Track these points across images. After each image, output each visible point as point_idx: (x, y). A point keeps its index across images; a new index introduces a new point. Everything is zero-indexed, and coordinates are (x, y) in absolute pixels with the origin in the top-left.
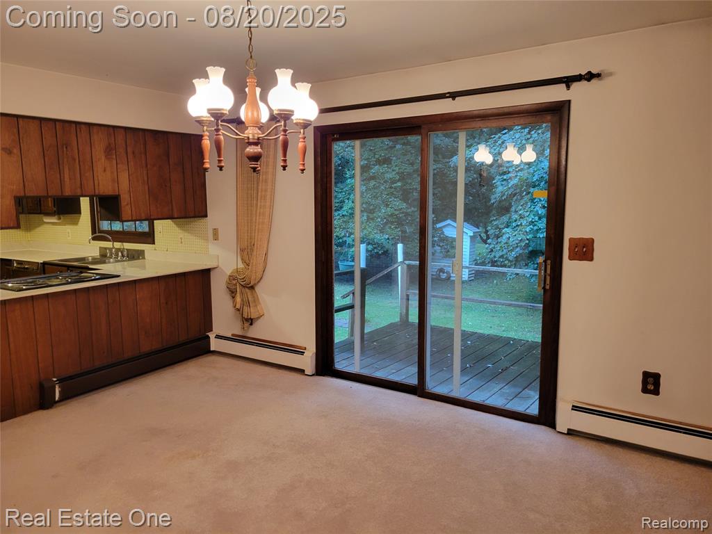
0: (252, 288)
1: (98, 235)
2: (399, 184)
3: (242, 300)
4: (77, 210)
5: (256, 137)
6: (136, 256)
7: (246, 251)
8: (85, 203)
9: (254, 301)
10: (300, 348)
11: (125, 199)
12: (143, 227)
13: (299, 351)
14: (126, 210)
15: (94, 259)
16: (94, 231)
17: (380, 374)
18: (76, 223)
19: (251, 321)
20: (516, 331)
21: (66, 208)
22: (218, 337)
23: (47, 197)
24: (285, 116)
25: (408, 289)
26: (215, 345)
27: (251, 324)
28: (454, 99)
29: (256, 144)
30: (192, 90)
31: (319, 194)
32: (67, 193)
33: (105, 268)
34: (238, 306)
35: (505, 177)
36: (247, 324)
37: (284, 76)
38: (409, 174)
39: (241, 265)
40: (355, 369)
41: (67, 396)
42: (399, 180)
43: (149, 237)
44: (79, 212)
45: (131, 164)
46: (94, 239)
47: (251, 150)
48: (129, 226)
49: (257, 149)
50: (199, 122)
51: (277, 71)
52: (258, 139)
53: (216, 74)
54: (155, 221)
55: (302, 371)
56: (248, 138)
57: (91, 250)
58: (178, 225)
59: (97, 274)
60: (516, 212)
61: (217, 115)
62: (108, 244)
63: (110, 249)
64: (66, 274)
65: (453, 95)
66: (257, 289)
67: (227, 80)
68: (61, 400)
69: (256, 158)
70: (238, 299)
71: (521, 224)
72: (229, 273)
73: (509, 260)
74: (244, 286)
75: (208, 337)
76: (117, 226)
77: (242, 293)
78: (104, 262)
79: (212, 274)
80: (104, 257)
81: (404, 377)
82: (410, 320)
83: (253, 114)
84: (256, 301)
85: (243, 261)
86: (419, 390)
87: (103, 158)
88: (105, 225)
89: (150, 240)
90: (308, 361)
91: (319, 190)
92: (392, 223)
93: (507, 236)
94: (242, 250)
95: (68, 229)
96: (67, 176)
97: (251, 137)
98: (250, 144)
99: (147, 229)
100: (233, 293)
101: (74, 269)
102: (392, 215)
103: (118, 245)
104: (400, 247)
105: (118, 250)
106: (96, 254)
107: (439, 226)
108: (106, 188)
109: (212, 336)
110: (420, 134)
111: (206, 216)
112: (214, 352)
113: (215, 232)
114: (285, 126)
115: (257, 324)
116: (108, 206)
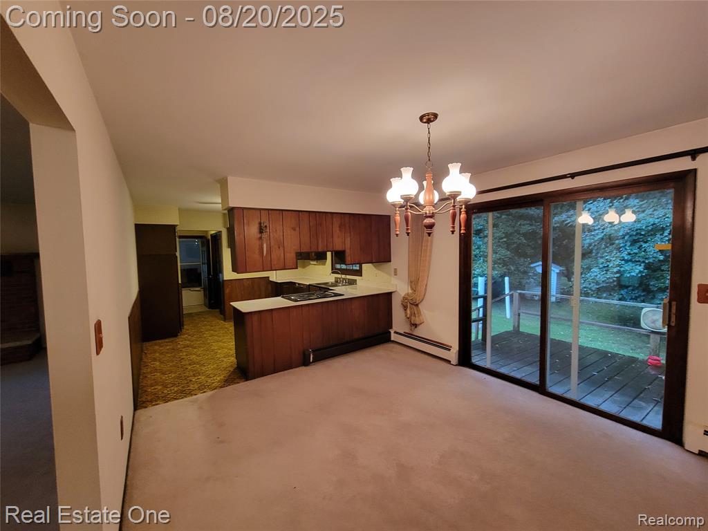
0: (417, 305)
1: (334, 271)
2: (505, 240)
3: (411, 313)
4: (325, 258)
5: (431, 212)
6: (352, 282)
7: (414, 282)
8: (329, 254)
9: (418, 313)
10: (447, 346)
11: (348, 252)
12: (357, 267)
13: (448, 348)
14: (348, 259)
15: (332, 283)
16: (332, 270)
17: (503, 370)
18: (324, 264)
19: (416, 326)
20: (602, 342)
21: (321, 257)
22: (395, 332)
23: (312, 252)
24: (454, 196)
25: (519, 309)
26: (393, 337)
27: (416, 327)
28: (573, 178)
29: (431, 217)
30: (389, 186)
31: (462, 248)
32: (320, 250)
33: (338, 290)
34: (408, 316)
35: (593, 233)
36: (413, 327)
37: (454, 169)
38: (511, 234)
39: (410, 291)
40: (487, 364)
41: (316, 360)
42: (505, 237)
43: (359, 273)
44: (326, 259)
45: (352, 233)
46: (332, 273)
47: (427, 221)
48: (350, 267)
49: (431, 220)
50: (394, 205)
51: (449, 165)
52: (433, 213)
53: (407, 172)
54: (363, 265)
55: (449, 362)
56: (426, 213)
57: (331, 278)
58: (375, 267)
59: (334, 293)
60: (602, 257)
61: (407, 199)
62: (339, 276)
63: (340, 278)
64: (318, 293)
65: (573, 176)
66: (419, 306)
67: (414, 176)
68: (313, 362)
69: (431, 226)
70: (408, 311)
71: (608, 266)
72: (403, 295)
73: (591, 290)
74: (412, 304)
75: (390, 332)
76: (344, 267)
77: (411, 308)
78: (337, 286)
79: (393, 295)
80: (336, 283)
81: (524, 375)
82: (521, 330)
83: (429, 196)
84: (419, 313)
85: (412, 289)
86: (540, 389)
87: (338, 231)
88: (338, 266)
89: (360, 274)
90: (453, 355)
91: (463, 245)
92: (500, 264)
93: (595, 274)
94: (411, 282)
95: (321, 267)
96: (320, 241)
97: (428, 212)
98: (427, 217)
99: (358, 268)
100: (405, 308)
101: (322, 289)
102: (500, 259)
103: (343, 276)
104: (507, 279)
105: (344, 279)
106: (333, 281)
107: (532, 265)
108: (339, 247)
109: (392, 332)
110: (542, 205)
111: (390, 261)
112: (393, 341)
113: (395, 270)
114: (454, 203)
115: (419, 328)
116: (339, 256)
